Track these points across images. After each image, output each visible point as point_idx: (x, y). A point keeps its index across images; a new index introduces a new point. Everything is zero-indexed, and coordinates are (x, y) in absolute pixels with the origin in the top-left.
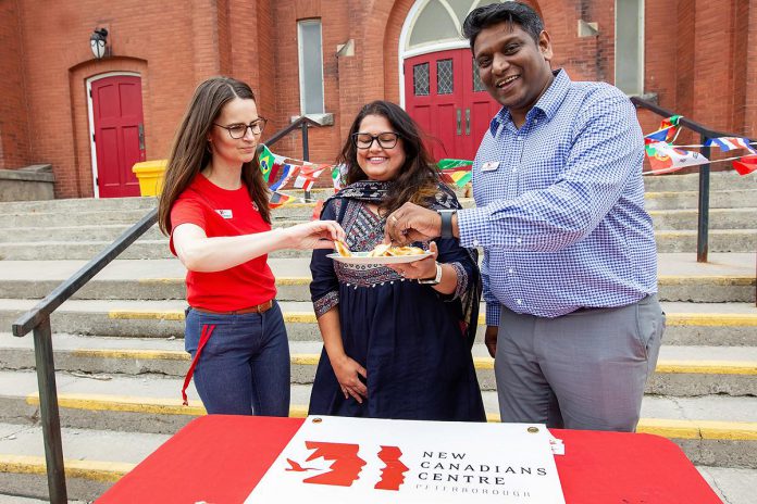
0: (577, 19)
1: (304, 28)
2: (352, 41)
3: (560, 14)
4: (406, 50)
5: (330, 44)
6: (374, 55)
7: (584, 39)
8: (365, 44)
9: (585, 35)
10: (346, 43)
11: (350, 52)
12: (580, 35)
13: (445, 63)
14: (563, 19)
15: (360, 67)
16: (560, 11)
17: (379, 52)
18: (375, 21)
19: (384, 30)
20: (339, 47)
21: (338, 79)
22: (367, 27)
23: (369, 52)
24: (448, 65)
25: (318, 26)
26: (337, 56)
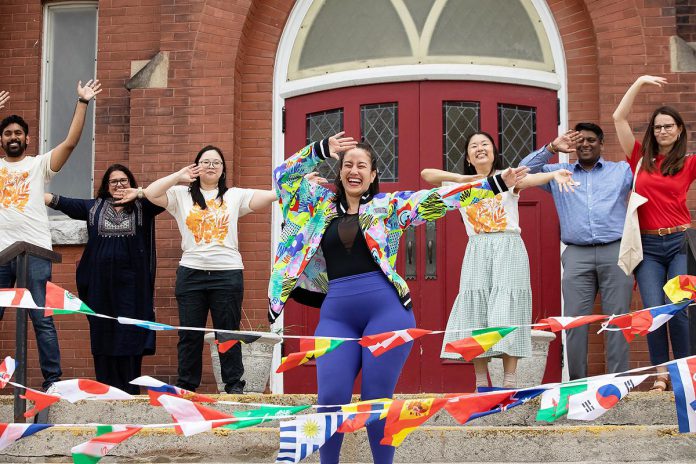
0: (667, 33)
1: (59, 18)
2: (166, 56)
3: (631, 22)
4: (289, 79)
5: (115, 58)
6: (213, 90)
7: (684, 77)
8: (194, 62)
9: (686, 69)
10: (152, 57)
11: (159, 79)
12: (674, 69)
13: (379, 111)
14: (637, 32)
15: (180, 113)
16: (628, 14)
17: (224, 83)
18: (218, 14)
19: (238, 35)
20: (136, 66)
21: (127, 137)
22: (201, 27)
23: (203, 82)
24: (386, 116)
25: (91, 15)
26: (129, 84)
